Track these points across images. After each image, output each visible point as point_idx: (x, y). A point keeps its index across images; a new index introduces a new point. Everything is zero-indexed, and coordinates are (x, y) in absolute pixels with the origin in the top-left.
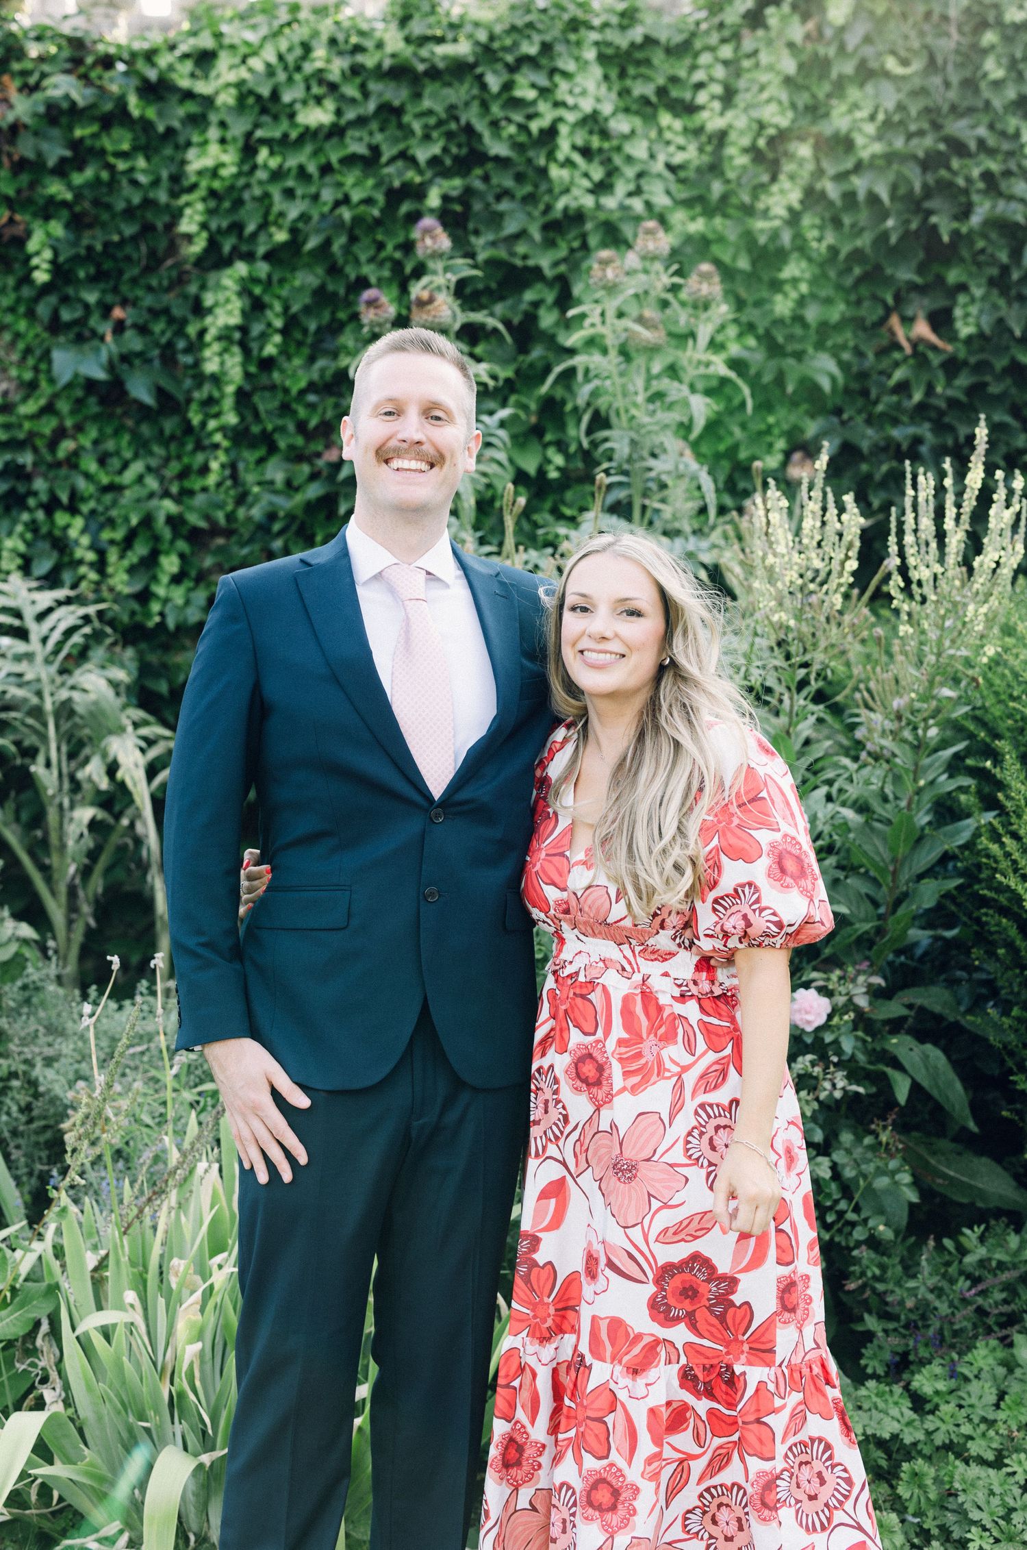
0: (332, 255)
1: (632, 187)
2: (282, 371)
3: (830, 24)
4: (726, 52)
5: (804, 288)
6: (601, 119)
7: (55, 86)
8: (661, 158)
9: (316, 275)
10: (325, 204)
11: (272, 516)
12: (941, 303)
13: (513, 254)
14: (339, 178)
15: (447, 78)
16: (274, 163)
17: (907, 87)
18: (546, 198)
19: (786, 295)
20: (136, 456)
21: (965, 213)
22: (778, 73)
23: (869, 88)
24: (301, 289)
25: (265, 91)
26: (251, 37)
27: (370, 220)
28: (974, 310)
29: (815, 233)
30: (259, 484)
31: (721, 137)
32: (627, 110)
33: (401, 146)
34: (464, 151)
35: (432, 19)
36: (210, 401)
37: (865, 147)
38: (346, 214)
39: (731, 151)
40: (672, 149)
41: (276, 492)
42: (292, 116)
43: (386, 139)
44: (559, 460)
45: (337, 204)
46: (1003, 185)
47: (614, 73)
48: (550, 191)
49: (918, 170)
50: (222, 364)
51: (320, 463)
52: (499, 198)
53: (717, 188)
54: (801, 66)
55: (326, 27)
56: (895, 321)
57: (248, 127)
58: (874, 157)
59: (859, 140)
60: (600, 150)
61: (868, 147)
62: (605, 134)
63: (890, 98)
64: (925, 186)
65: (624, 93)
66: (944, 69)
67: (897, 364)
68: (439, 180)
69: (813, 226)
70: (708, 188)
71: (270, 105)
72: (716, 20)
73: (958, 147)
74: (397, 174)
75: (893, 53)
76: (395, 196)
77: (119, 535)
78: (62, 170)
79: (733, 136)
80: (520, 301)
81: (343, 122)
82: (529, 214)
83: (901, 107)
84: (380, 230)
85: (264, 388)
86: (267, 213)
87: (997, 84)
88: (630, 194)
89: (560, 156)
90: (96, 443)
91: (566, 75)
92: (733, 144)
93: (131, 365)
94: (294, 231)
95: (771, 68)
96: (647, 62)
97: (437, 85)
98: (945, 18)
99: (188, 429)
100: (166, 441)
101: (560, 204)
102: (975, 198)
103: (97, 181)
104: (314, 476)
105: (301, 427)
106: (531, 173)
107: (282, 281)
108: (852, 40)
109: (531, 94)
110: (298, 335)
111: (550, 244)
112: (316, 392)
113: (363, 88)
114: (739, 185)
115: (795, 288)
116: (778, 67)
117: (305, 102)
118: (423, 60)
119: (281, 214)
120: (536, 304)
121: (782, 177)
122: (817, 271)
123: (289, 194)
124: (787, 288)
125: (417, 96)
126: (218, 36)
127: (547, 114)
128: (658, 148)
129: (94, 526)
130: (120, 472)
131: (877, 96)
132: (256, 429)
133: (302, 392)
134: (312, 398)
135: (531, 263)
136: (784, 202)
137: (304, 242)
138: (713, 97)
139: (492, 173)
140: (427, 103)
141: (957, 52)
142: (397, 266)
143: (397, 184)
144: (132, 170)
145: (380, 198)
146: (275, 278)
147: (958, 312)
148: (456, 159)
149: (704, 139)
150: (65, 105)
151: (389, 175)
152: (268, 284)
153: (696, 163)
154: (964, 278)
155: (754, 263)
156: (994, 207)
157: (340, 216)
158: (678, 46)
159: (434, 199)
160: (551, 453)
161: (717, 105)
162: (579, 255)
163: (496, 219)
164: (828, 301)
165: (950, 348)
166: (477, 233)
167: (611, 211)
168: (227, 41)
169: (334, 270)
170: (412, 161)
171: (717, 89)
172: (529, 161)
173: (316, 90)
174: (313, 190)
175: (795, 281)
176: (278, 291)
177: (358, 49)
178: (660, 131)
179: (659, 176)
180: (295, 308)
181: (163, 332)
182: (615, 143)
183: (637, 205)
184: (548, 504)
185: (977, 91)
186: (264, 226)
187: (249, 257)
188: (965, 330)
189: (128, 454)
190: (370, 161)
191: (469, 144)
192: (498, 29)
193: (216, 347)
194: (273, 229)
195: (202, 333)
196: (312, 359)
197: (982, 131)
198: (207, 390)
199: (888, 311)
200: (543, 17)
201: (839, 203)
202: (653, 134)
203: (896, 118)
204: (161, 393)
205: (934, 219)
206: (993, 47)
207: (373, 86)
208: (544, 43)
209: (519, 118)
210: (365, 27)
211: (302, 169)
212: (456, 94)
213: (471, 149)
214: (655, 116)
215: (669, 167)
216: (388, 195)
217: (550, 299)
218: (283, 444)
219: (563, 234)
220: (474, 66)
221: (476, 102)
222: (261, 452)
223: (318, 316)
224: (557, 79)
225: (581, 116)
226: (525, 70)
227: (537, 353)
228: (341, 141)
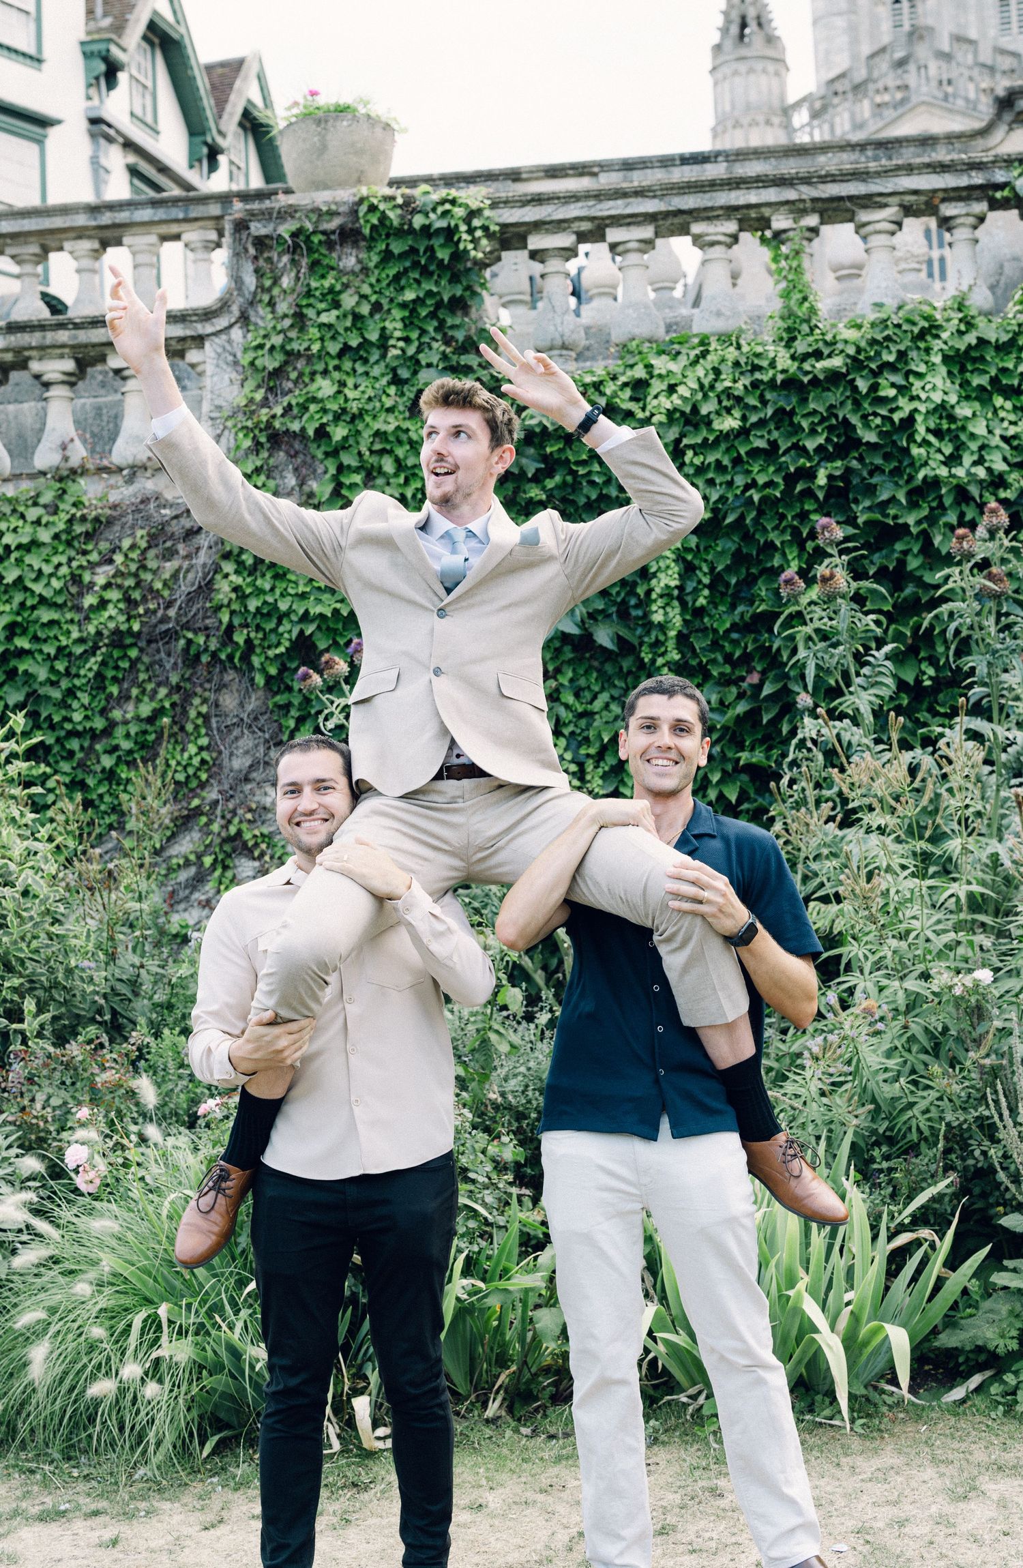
0: (745, 526)
1: (975, 457)
2: (710, 616)
6: (948, 407)
7: (532, 417)
8: (998, 432)
9: (734, 542)
10: (738, 487)
13: (887, 516)
14: (746, 467)
15: (826, 385)
16: (698, 461)
18: (908, 471)
20: (603, 689)
24: (723, 552)
25: (688, 410)
26: (675, 367)
27: (773, 498)
32: (968, 398)
33: (794, 441)
34: (842, 439)
35: (811, 339)
36: (658, 643)
38: (756, 498)
40: (1006, 424)
42: (709, 424)
43: (781, 435)
44: (931, 672)
45: (747, 487)
47: (955, 370)
48: (912, 464)
50: (666, 614)
51: (744, 685)
52: (871, 474)
55: (731, 354)
57: (676, 436)
60: (949, 430)
62: (952, 418)
65: (965, 384)
68: (824, 464)
71: (691, 418)
74: (793, 463)
76: (791, 480)
77: (592, 751)
78: (537, 479)
80: (893, 551)
81: (748, 425)
82: (896, 484)
84: (781, 505)
85: (698, 631)
88: (975, 463)
89: (919, 439)
90: (571, 681)
91: (919, 375)
93: (596, 620)
94: (714, 510)
96: (982, 359)
97: (819, 391)
99: (641, 665)
100: (623, 675)
101: (921, 476)
103: (564, 483)
104: (741, 696)
105: (728, 659)
106: (894, 452)
107: (706, 549)
109: (892, 392)
110: (722, 589)
111: (913, 505)
112: (737, 631)
113: (761, 398)
117: (718, 413)
118: (807, 373)
120: (905, 553)
123: (711, 483)
125: (804, 401)
126: (649, 367)
127: (906, 406)
128: (994, 424)
129: (574, 744)
130: (591, 702)
132: (694, 663)
133: (727, 631)
134: (735, 636)
135: (901, 521)
137: (724, 518)
139: (865, 455)
140: (812, 406)
142: (796, 532)
143: (792, 468)
144: (590, 473)
145: (779, 479)
146: (702, 547)
148: (836, 446)
150: (538, 430)
151: (786, 463)
157: (751, 497)
158: (1005, 344)
159: (822, 480)
160: (924, 666)
162: (936, 513)
163: (871, 490)
166: (856, 501)
167: (960, 477)
168: (656, 372)
169: (747, 537)
170: (804, 449)
172: (894, 443)
173: (725, 403)
174: (729, 478)
176: (705, 556)
177: (756, 368)
178: (995, 411)
179: (997, 447)
180: (720, 568)
181: (618, 593)
182: (960, 424)
183: (981, 472)
184: (925, 705)
189: (596, 688)
190: (771, 453)
191: (846, 434)
192: (863, 344)
193: (660, 602)
195: (649, 592)
196: (733, 607)
198: (653, 634)
200: (897, 331)
202: (990, 415)
204: (620, 640)
207: (768, 396)
208: (899, 352)
209: (884, 412)
210: (759, 349)
211: (718, 462)
212: (833, 397)
213: (849, 438)
214: (991, 399)
215: (1003, 438)
216: (784, 479)
217: (916, 550)
218: (715, 673)
219: (924, 498)
220: (845, 375)
221: (849, 402)
222: (699, 680)
223: (737, 573)
224: (911, 379)
225: (932, 406)
226: (885, 374)
227: (909, 590)
228: (747, 439)
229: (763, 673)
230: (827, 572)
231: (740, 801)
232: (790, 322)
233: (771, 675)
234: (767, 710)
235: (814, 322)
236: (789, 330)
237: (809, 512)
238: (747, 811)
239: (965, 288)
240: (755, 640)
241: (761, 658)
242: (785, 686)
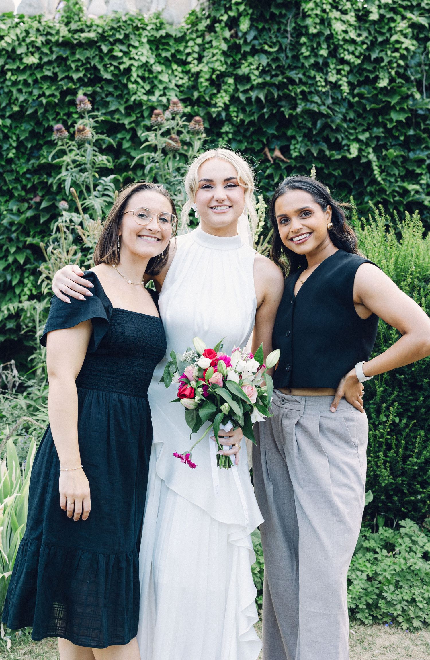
0: (38, 117)
1: (162, 93)
2: (16, 164)
3: (241, 31)
4: (199, 41)
5: (230, 136)
6: (149, 65)
8: (174, 82)
9: (31, 125)
10: (35, 95)
11: (12, 224)
12: (285, 143)
14: (40, 85)
15: (86, 47)
16: (13, 78)
17: (271, 57)
18: (126, 96)
19: (223, 139)
21: (294, 108)
22: (220, 50)
23: (256, 57)
24: (24, 131)
25: (10, 49)
27: (53, 103)
28: (298, 146)
29: (235, 114)
30: (6, 210)
31: (197, 75)
32: (159, 62)
33: (67, 74)
34: (93, 76)
35: (79, 23)
37: (255, 80)
38: (44, 101)
39: (202, 80)
40: (178, 78)
41: (13, 214)
42: (21, 60)
43: (60, 71)
45: (40, 96)
46: (309, 97)
47: (154, 49)
48: (128, 93)
49: (276, 90)
51: (32, 202)
52: (107, 96)
53: (196, 95)
54: (229, 47)
55: (35, 25)
56: (267, 150)
57: (3, 63)
58: (258, 84)
59: (253, 77)
60: (148, 77)
61: (256, 80)
62: (150, 72)
63: (264, 61)
64: (279, 95)
65: (158, 55)
66: (285, 51)
67: (267, 168)
68: (81, 88)
69: (234, 111)
70: (193, 96)
71: (11, 54)
72: (195, 29)
73: (292, 81)
74: (65, 85)
75: (266, 43)
76: (64, 94)
79: (202, 74)
80: (116, 137)
81: (42, 62)
82: (120, 103)
83: (268, 65)
84: (58, 107)
85: (8, 171)
86: (10, 99)
87: (306, 58)
88: (161, 96)
89: (133, 79)
91: (135, 47)
92: (202, 77)
94: (21, 106)
95: (217, 48)
96: (168, 44)
97: (82, 49)
98: (286, 31)
101: (133, 99)
102: (299, 102)
104: (29, 208)
105: (24, 188)
106: (120, 85)
107: (16, 127)
108: (249, 38)
109: (120, 54)
110: (23, 150)
111: (128, 115)
112: (30, 174)
113: (50, 49)
114: (205, 94)
115: (227, 136)
116: (220, 47)
117: (26, 54)
118: (76, 39)
119: (17, 99)
120: (122, 139)
121: (222, 91)
122: (236, 129)
123: (20, 91)
124: (224, 136)
125: (73, 54)
127: (127, 62)
128: (172, 77)
131: (259, 60)
132: (5, 188)
133: (24, 173)
134: (28, 176)
135: (121, 122)
136: (223, 101)
137: (26, 111)
138: (194, 59)
139: (104, 86)
140: (77, 56)
141: (290, 44)
142: (65, 122)
143: (65, 88)
145: (57, 94)
146: (13, 127)
147: (292, 147)
148: (89, 79)
149: (190, 75)
151: (61, 85)
152: (10, 128)
153: (187, 84)
154: (294, 133)
155: (210, 125)
156: (305, 105)
157: (41, 101)
158: (179, 38)
159: (81, 96)
161: (196, 62)
162: (140, 119)
163: (106, 104)
164: (240, 142)
165: (288, 161)
166: (98, 109)
167: (153, 102)
169: (39, 123)
170: (72, 79)
171: (196, 56)
172: (120, 81)
173: (31, 49)
174: (30, 90)
175: (227, 133)
176: (14, 131)
177: (49, 34)
178: (173, 71)
179: (173, 89)
180: (22, 138)
182: (154, 75)
183: (164, 100)
185: (298, 60)
186: (9, 104)
187: (3, 117)
188: (294, 154)
190: (53, 79)
191: (95, 74)
192: (107, 28)
194: (13, 106)
196: (28, 160)
197: (300, 76)
199: (264, 146)
200: (124, 24)
201: (245, 102)
202: (170, 72)
203: (267, 69)
205: (282, 109)
206: (305, 43)
207: (54, 49)
208: (125, 34)
209: (115, 64)
210: (51, 25)
211: (25, 81)
212: (89, 54)
213: (95, 76)
214: (171, 65)
215: (177, 86)
216: (61, 93)
217: (128, 137)
218: (16, 194)
219: (133, 111)
220: (97, 42)
221: (97, 58)
222: (7, 198)
223: (31, 142)
224: (131, 48)
225: (141, 64)
226: (117, 45)
227: (123, 159)
228: (42, 71)
229: (43, 196)
230: (81, 127)
231: (25, 263)
232: (68, 14)
233: (47, 198)
234: (43, 216)
235: (81, 15)
236: (67, 17)
237: (72, 113)
238: (29, 270)
239: (160, 9)
240: (39, 178)
241: (42, 189)
242: (54, 204)
